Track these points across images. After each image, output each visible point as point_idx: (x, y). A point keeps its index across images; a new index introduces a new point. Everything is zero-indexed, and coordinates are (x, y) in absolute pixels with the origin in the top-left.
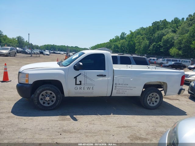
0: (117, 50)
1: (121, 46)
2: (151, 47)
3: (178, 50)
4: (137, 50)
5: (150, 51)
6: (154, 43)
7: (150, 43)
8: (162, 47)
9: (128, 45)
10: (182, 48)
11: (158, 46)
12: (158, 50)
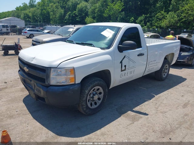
0: (28, 20)
1: (33, 16)
2: (67, 17)
3: (93, 19)
4: (52, 19)
5: (66, 20)
6: (70, 12)
7: (65, 12)
8: (77, 16)
9: (41, 14)
10: (95, 17)
11: (74, 15)
12: (74, 19)
